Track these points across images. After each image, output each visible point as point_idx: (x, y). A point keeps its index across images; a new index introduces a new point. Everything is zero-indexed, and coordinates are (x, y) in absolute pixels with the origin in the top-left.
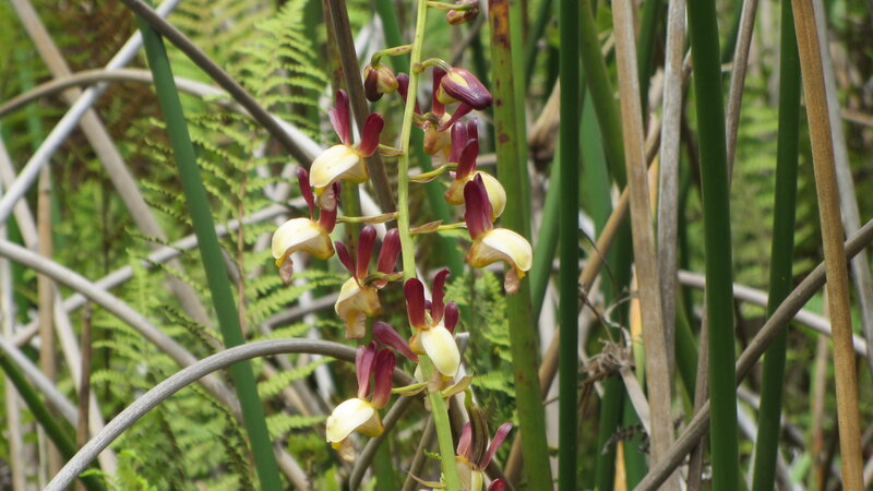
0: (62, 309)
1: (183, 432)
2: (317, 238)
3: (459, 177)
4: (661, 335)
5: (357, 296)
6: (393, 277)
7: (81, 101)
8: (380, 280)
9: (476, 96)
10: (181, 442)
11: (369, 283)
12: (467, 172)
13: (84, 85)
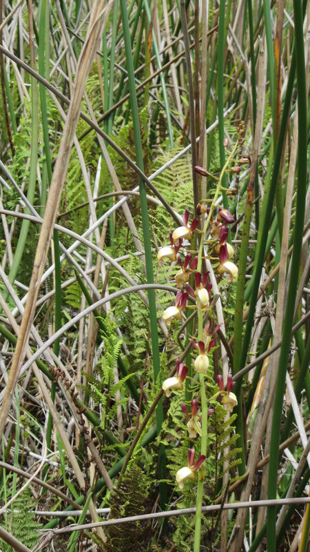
0: (104, 264)
1: (135, 311)
2: (172, 255)
3: (220, 243)
4: (283, 305)
5: (182, 275)
6: (194, 271)
7: (123, 199)
8: (190, 271)
9: (229, 219)
10: (134, 314)
11: (187, 271)
12: (223, 242)
13: (125, 195)
